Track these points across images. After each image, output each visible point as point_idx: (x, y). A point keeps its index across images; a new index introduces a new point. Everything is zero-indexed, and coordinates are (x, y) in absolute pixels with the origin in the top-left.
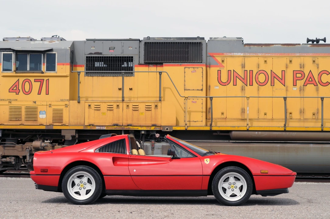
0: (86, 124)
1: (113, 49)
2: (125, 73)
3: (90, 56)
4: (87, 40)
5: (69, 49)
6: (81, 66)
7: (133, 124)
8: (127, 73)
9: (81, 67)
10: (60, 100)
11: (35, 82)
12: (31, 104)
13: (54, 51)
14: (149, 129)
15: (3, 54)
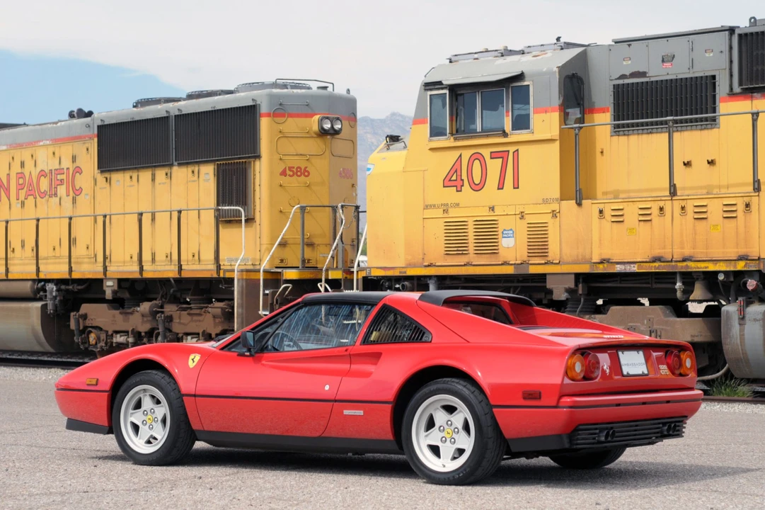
0: (596, 259)
1: (670, 59)
2: (676, 122)
3: (621, 82)
4: (616, 42)
5: (557, 70)
6: (603, 110)
7: (696, 256)
8: (681, 121)
9: (604, 112)
10: (541, 202)
11: (491, 158)
12: (484, 213)
13: (526, 79)
14: (732, 269)
15: (430, 95)
